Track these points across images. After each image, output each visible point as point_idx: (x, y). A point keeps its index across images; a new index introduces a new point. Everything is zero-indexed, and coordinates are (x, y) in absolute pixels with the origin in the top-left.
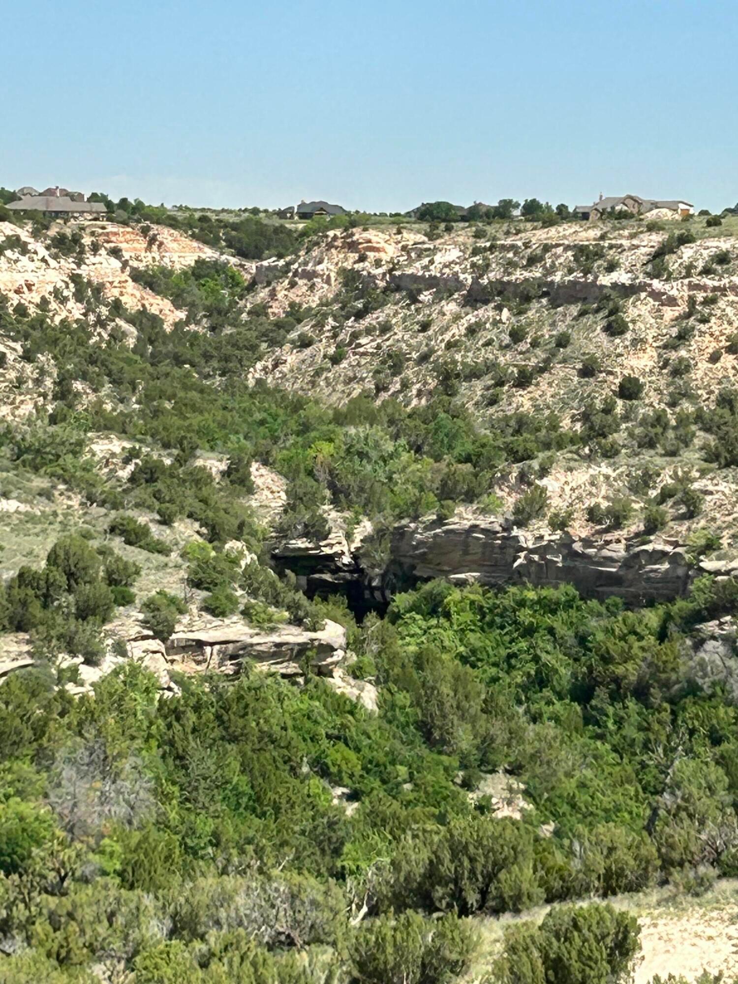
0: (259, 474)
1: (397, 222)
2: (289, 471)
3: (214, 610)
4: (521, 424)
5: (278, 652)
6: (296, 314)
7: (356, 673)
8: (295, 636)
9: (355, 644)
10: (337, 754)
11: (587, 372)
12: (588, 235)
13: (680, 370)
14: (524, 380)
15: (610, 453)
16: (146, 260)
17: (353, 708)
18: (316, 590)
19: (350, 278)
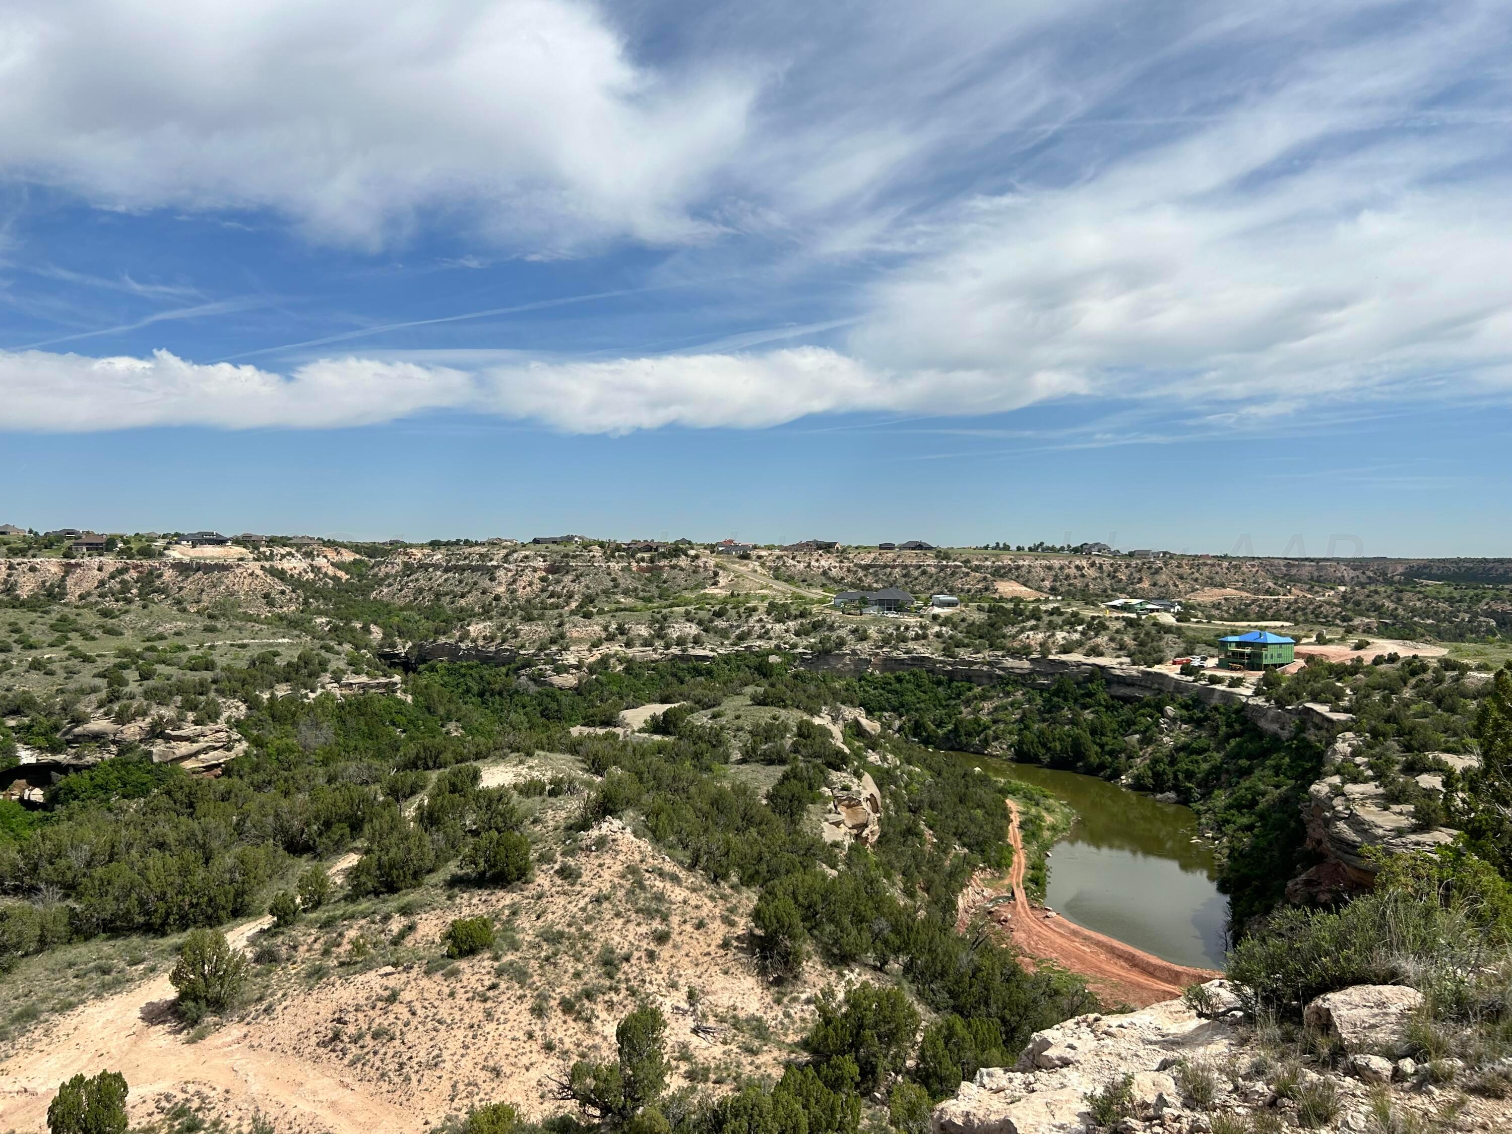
0: (373, 627)
1: (422, 546)
2: (383, 626)
3: (357, 673)
4: (462, 609)
5: (378, 686)
6: (387, 576)
7: (405, 691)
8: (383, 680)
9: (404, 682)
10: (399, 718)
11: (483, 593)
12: (484, 550)
13: (513, 592)
14: (463, 596)
15: (490, 618)
16: (337, 559)
17: (403, 703)
18: (392, 665)
19: (406, 564)
